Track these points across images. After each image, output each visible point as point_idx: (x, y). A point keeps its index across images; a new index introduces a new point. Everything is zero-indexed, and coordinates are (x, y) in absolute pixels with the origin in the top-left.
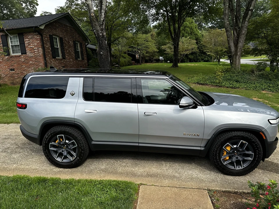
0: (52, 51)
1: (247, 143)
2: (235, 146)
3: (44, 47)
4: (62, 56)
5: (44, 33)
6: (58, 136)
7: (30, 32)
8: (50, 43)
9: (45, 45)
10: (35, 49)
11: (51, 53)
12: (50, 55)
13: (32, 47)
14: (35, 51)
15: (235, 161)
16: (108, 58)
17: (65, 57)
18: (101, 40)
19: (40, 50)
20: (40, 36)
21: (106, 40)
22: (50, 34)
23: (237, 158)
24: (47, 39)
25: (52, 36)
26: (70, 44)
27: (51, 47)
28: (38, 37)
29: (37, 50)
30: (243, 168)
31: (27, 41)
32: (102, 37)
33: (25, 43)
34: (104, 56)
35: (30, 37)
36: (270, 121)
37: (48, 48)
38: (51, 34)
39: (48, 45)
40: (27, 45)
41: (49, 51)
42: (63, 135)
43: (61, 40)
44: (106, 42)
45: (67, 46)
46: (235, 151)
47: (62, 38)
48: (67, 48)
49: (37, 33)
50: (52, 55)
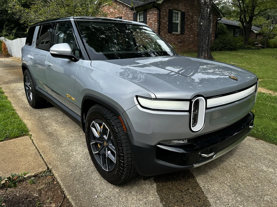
0: (168, 26)
3: (160, 22)
4: (181, 31)
5: (163, 8)
7: (151, 8)
8: (169, 18)
9: (162, 20)
10: (153, 24)
11: (167, 27)
12: (165, 30)
13: (151, 22)
14: (153, 26)
17: (184, 32)
18: (203, 8)
19: (156, 25)
20: (158, 11)
21: (208, 8)
22: (170, 9)
24: (165, 13)
25: (173, 10)
26: (194, 19)
27: (168, 22)
28: (156, 12)
29: (154, 25)
31: (148, 16)
32: (204, 5)
33: (147, 19)
34: (204, 27)
35: (151, 12)
37: (165, 23)
38: (172, 9)
39: (165, 20)
40: (148, 20)
41: (165, 25)
43: (183, 15)
44: (209, 10)
45: (189, 21)
47: (185, 13)
48: (188, 23)
49: (156, 9)
50: (168, 29)
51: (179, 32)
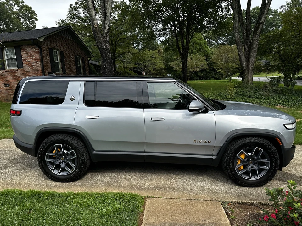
0: (51, 65)
1: (263, 150)
2: (250, 154)
3: (43, 61)
4: (62, 71)
5: (44, 46)
6: (55, 145)
7: (28, 45)
8: (50, 57)
9: (44, 59)
10: (33, 63)
11: (50, 67)
12: (49, 70)
13: (29, 60)
14: (33, 65)
15: (250, 170)
16: (112, 72)
17: (66, 72)
18: (105, 53)
19: (38, 64)
20: (38, 49)
21: (110, 53)
22: (50, 47)
23: (252, 167)
24: (46, 52)
25: (52, 49)
26: (71, 58)
27: (50, 61)
28: (36, 50)
29: (35, 64)
30: (259, 178)
31: (24, 54)
33: (22, 56)
34: (108, 69)
35: (28, 50)
36: (285, 125)
37: (47, 62)
38: (51, 47)
39: (47, 59)
40: (25, 58)
41: (48, 65)
42: (61, 144)
43: (62, 54)
44: (110, 55)
45: (68, 61)
46: (250, 160)
47: (63, 52)
48: (67, 62)
49: (36, 46)
50: (51, 69)
51: (61, 72)
